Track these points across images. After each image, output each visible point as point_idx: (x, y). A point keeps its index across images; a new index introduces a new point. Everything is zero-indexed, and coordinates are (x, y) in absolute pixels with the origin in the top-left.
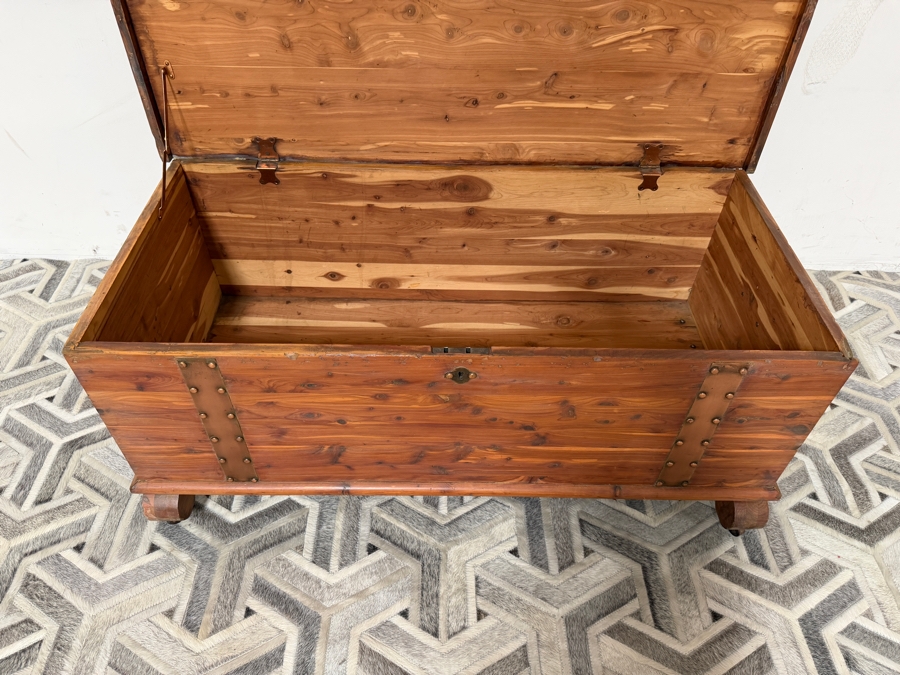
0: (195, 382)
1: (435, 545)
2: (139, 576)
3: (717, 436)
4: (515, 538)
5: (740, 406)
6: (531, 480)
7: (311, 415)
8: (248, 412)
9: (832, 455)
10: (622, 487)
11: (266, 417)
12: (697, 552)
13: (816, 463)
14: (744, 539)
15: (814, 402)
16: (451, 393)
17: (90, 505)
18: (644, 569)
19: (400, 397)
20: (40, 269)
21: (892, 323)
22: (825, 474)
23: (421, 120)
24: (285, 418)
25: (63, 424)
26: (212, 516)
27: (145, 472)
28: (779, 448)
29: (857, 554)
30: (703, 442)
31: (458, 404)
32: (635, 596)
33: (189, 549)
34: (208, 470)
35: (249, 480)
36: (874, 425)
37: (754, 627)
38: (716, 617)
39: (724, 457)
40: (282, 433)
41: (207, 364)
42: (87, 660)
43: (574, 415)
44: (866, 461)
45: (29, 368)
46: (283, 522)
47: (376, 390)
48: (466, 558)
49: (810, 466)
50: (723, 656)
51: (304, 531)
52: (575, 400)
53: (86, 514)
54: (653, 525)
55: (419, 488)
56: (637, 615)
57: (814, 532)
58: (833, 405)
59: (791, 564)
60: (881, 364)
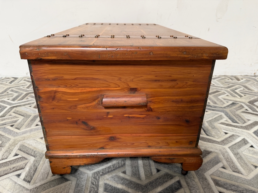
2: (31, 131)
9: (249, 103)
12: (215, 121)
22: (247, 105)
25: (11, 103)
37: (239, 135)
38: (226, 133)
42: (10, 148)
49: (243, 104)
50: (232, 141)
53: (16, 119)
57: (250, 116)
58: (245, 95)
59: (245, 122)
60: (255, 89)
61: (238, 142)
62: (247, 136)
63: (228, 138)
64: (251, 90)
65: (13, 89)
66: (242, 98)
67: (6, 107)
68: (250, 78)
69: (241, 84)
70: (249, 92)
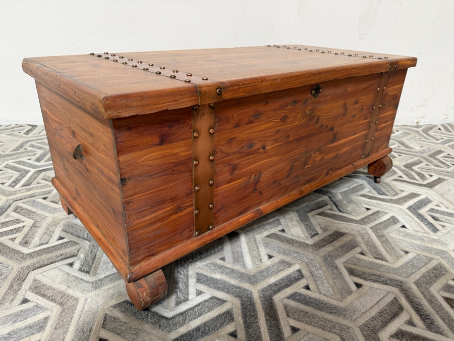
9: (404, 167)
12: (353, 192)
13: (399, 169)
18: (330, 197)
20: (24, 127)
21: (416, 136)
22: (402, 170)
25: (36, 165)
32: (327, 204)
36: (419, 160)
37: (387, 211)
38: (368, 209)
42: (50, 229)
44: (419, 168)
49: (395, 169)
50: (376, 220)
56: (330, 209)
57: (405, 185)
59: (397, 194)
60: (416, 146)
61: (385, 221)
62: (398, 213)
63: (370, 215)
64: (410, 148)
65: (33, 143)
66: (396, 159)
67: (29, 171)
68: (409, 130)
69: (395, 139)
70: (407, 151)
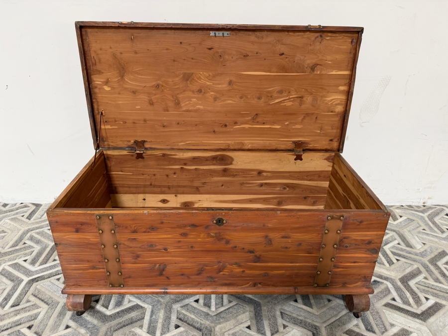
0: (102, 227)
1: (209, 325)
3: (338, 255)
4: (249, 321)
5: (345, 238)
6: (255, 285)
7: (152, 246)
8: (124, 244)
9: (400, 281)
10: (298, 287)
11: (131, 247)
12: (339, 326)
13: (393, 285)
14: (362, 319)
15: (376, 235)
16: (215, 232)
17: (38, 307)
18: (313, 334)
19: (193, 235)
20: (28, 207)
21: (420, 226)
22: (397, 289)
23: (204, 132)
24: (140, 247)
25: (30, 271)
26: (99, 312)
27: (71, 281)
28: (367, 262)
29: (418, 326)
30: (331, 259)
31: (219, 238)
33: (85, 327)
34: (101, 280)
35: (120, 286)
36: (418, 268)
39: (343, 268)
40: (138, 256)
41: (109, 217)
43: (272, 244)
44: (416, 283)
45: (17, 248)
46: (133, 314)
47: (182, 231)
48: (224, 330)
49: (390, 286)
51: (143, 318)
52: (272, 235)
53: (35, 311)
54: (316, 314)
55: (201, 291)
57: (396, 315)
58: (398, 260)
59: (386, 330)
60: (418, 243)
64: (411, 247)
65: (33, 233)
66: (393, 266)
67: (22, 281)
70: (407, 252)
